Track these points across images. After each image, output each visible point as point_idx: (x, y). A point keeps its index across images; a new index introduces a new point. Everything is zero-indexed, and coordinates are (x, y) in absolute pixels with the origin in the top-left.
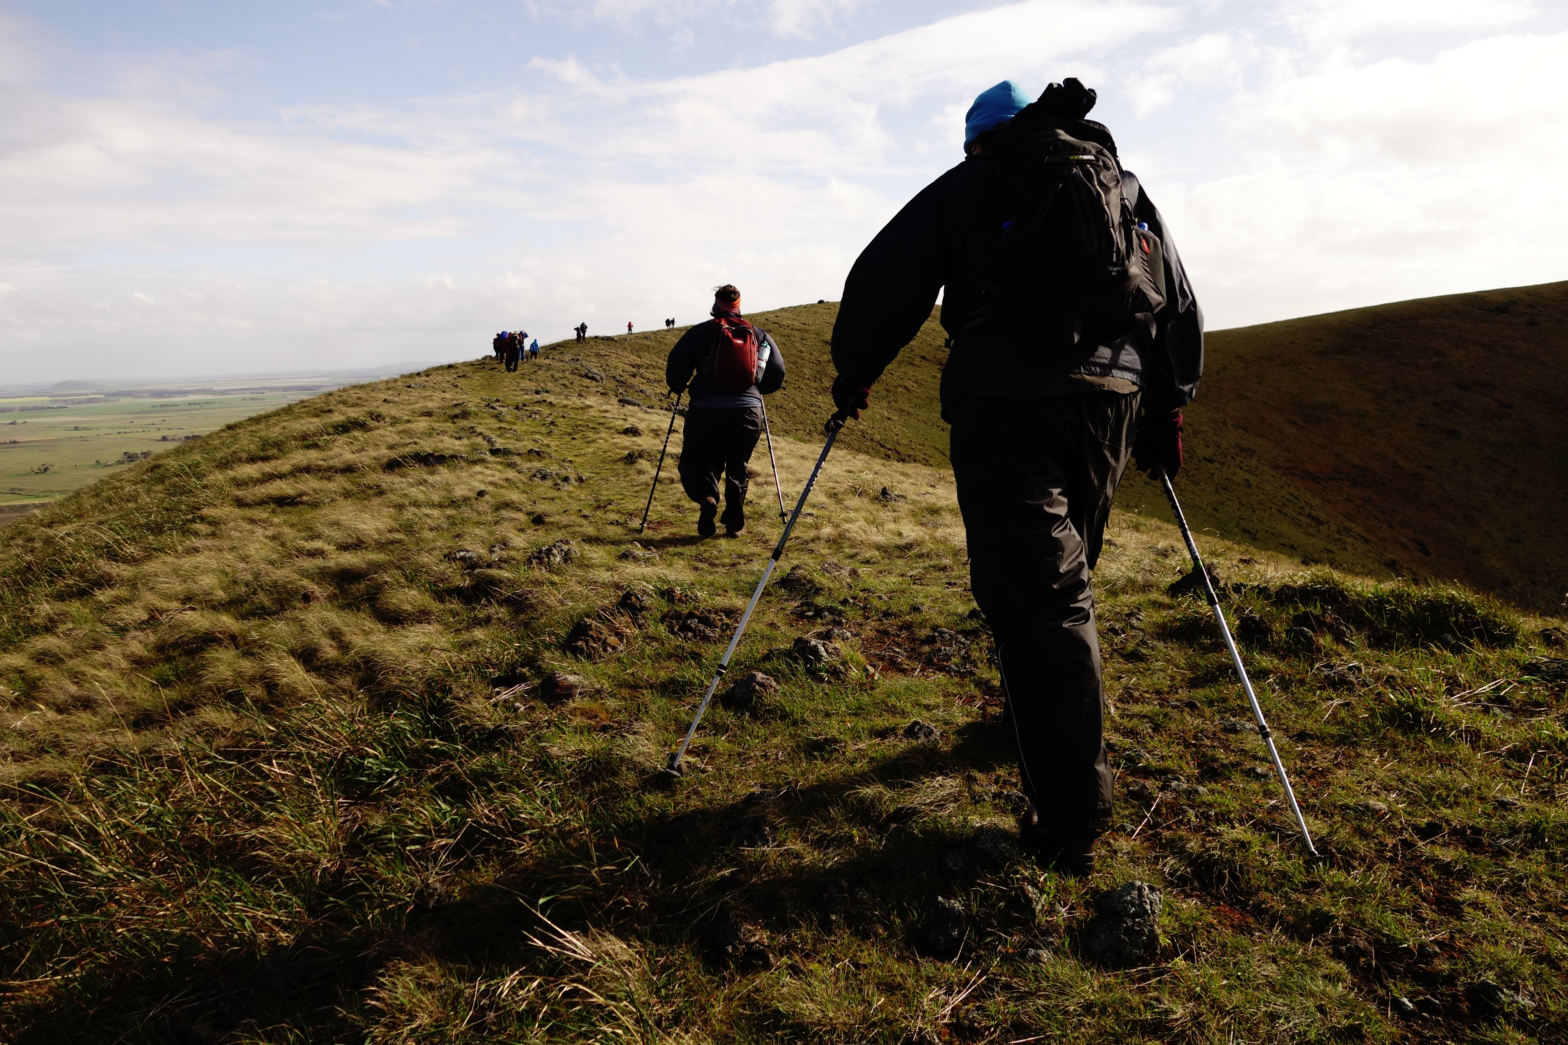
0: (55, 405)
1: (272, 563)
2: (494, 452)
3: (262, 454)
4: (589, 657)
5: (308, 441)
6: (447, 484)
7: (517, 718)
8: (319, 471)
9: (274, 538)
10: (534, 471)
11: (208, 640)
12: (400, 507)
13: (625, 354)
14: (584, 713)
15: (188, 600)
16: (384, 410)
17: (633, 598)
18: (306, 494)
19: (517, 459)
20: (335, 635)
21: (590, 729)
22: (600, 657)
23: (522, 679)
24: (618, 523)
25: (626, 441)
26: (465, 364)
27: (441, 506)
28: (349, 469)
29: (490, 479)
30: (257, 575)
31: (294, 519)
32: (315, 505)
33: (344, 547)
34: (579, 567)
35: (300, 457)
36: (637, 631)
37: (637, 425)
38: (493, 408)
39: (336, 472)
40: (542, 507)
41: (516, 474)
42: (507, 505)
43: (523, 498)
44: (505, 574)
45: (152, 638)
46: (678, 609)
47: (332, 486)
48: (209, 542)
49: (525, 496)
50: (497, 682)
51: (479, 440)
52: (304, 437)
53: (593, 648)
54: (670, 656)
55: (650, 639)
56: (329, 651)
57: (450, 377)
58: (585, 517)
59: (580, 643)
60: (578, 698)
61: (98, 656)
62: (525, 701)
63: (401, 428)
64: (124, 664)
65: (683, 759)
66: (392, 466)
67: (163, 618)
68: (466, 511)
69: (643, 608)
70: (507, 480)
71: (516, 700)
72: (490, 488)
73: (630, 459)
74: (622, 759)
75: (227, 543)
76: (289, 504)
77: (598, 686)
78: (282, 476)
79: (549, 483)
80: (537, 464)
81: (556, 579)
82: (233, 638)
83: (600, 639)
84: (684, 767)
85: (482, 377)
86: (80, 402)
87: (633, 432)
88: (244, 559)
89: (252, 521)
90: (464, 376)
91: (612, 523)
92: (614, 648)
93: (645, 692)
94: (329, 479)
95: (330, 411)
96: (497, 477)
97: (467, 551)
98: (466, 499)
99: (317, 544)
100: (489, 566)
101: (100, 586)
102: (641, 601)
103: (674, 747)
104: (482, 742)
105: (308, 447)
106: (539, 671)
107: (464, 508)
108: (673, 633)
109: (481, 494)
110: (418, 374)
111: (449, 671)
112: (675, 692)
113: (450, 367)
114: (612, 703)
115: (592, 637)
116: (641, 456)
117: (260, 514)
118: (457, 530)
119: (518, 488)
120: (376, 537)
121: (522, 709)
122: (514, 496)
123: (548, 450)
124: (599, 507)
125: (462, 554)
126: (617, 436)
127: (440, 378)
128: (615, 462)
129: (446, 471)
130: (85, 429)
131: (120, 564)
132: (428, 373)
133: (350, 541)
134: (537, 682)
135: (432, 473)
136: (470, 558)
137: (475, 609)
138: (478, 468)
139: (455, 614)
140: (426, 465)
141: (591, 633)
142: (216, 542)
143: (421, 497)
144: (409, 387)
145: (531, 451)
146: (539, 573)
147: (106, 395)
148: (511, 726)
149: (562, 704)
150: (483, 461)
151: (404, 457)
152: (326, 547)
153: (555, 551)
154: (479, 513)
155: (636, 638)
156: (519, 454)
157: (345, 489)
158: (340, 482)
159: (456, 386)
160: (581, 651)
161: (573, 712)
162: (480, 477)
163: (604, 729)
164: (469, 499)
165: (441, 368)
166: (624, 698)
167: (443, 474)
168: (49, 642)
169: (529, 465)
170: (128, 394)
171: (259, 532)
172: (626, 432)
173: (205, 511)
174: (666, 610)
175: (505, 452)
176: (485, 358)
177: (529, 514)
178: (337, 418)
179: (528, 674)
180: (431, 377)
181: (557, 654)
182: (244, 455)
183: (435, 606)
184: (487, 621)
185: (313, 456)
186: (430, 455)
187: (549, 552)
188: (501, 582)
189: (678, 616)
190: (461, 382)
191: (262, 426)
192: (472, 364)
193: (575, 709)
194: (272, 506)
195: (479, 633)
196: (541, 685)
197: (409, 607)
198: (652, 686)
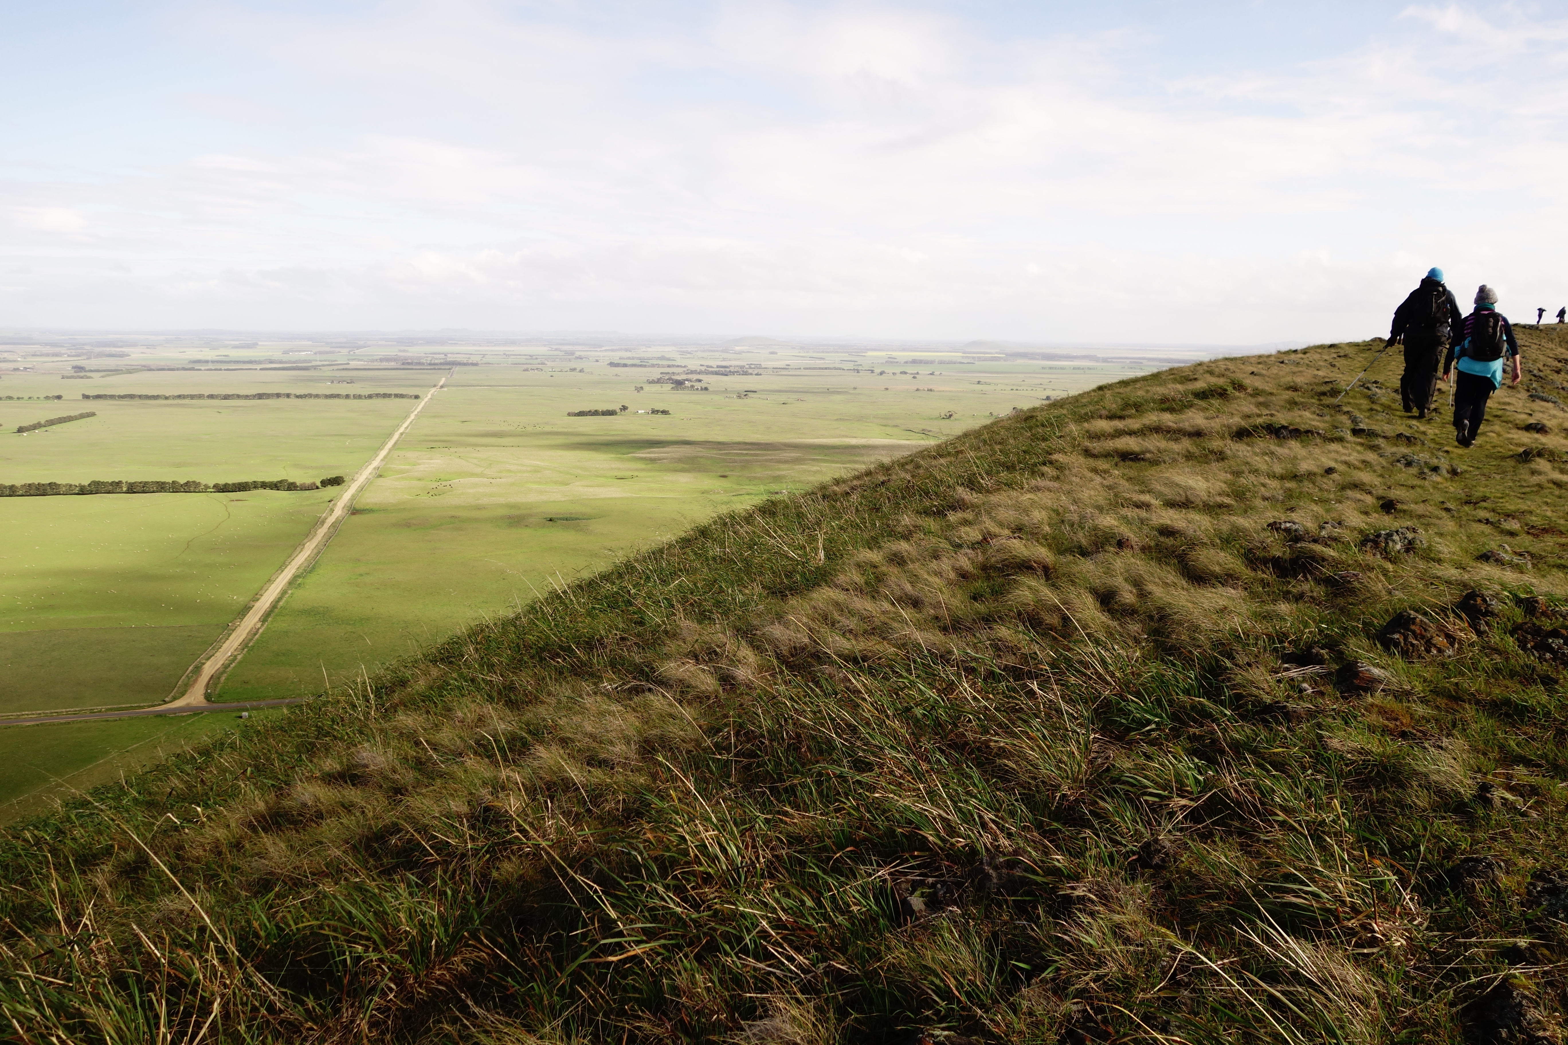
0: (966, 361)
1: (1100, 509)
2: (1356, 432)
3: (1119, 413)
4: (1405, 654)
5: (1167, 405)
6: (1295, 458)
7: (1301, 698)
8: (1168, 432)
9: (1110, 488)
10: (1398, 456)
11: (1025, 566)
12: (1237, 474)
13: (1551, 345)
14: (1382, 711)
15: (1018, 530)
16: (1248, 381)
17: (1479, 600)
18: (1150, 452)
19: (1381, 442)
20: (1137, 583)
21: (1385, 731)
22: (1420, 656)
23: (1320, 661)
24: (1488, 522)
25: (1526, 438)
26: (1350, 345)
27: (1282, 478)
28: (1197, 434)
29: (1344, 458)
30: (1083, 517)
31: (1132, 473)
32: (1155, 463)
33: (1171, 504)
34: (1423, 558)
35: (1152, 418)
36: (1475, 637)
37: (1546, 422)
38: (1368, 388)
39: (1184, 435)
40: (1396, 493)
41: (1376, 457)
42: (1356, 486)
43: (1377, 481)
44: (1330, 552)
45: (980, 558)
46: (1538, 623)
47: (1175, 447)
48: (1051, 484)
49: (1380, 479)
50: (1289, 659)
51: (1344, 419)
52: (1164, 400)
53: (1412, 645)
54: (1512, 674)
55: (1490, 650)
56: (1128, 596)
57: (1329, 356)
58: (1448, 510)
59: (1396, 636)
60: (1378, 694)
61: (934, 565)
62: (1314, 683)
63: (1261, 399)
64: (952, 575)
65: (1498, 794)
66: (1241, 434)
67: (993, 542)
68: (1307, 486)
69: (1489, 613)
70: (1364, 461)
71: (1304, 680)
72: (1341, 468)
73: (1526, 456)
74: (1416, 773)
75: (1066, 487)
76: (1132, 460)
77: (1407, 687)
78: (1131, 433)
79: (1414, 470)
80: (1404, 450)
81: (1390, 566)
82: (1046, 569)
83: (1423, 637)
84: (1497, 802)
85: (1366, 359)
86: (985, 360)
87: (1540, 429)
88: (1075, 502)
89: (1095, 470)
90: (1345, 356)
91: (1480, 521)
92: (1440, 651)
93: (1467, 706)
94: (1176, 440)
95: (1196, 379)
96: (1354, 457)
97: (1294, 523)
98: (1310, 475)
99: (1146, 498)
100: (1315, 541)
101: (953, 508)
102: (1489, 605)
103: (1490, 777)
104: (1254, 714)
105: (1163, 410)
106: (1340, 656)
107: (1306, 483)
108: (1524, 648)
109: (1329, 471)
110: (1295, 351)
111: (1239, 636)
112: (1507, 715)
113: (1332, 346)
114: (1420, 710)
115: (1414, 632)
116: (1540, 454)
117: (1102, 464)
118: (1293, 503)
119: (1375, 471)
120: (1205, 498)
121: (1310, 691)
122: (1365, 477)
123: (1422, 437)
124: (1468, 503)
125: (1288, 525)
126: (1514, 431)
127: (1317, 356)
128: (1503, 458)
129: (1298, 445)
130: (986, 383)
131: (974, 493)
132: (1305, 352)
133: (1178, 499)
134: (1335, 667)
135: (1280, 445)
136: (1296, 530)
137: (1289, 583)
138: (1334, 446)
139: (1264, 584)
140: (1278, 437)
141: (1413, 627)
142: (1056, 485)
143: (1263, 467)
144: (1282, 362)
145: (1400, 436)
146: (1374, 558)
147: (1007, 355)
148: (1291, 705)
149: (1359, 696)
150: (1341, 440)
151: (1256, 427)
152: (1154, 502)
153: (1396, 537)
154: (1321, 489)
155: (1472, 645)
156: (1384, 437)
157: (1189, 451)
158: (1186, 444)
159: (1334, 366)
160: (1396, 644)
161: (1369, 708)
162: (1333, 455)
163: (1404, 735)
164: (1315, 474)
165: (1322, 347)
166: (1437, 708)
167: (1294, 447)
168: (903, 546)
169: (1394, 449)
170: (1024, 355)
171: (1098, 479)
172: (1529, 428)
173: (1055, 457)
174: (1520, 621)
175: (1372, 434)
176: (1374, 340)
177: (1379, 498)
178: (1200, 385)
179: (1326, 656)
180: (1308, 355)
181: (1365, 642)
182: (1104, 412)
183: (1246, 573)
184: (1299, 597)
185: (1167, 419)
186: (1284, 427)
187: (1389, 536)
188: (1324, 559)
189: (1537, 631)
190: (1340, 362)
191: (1129, 389)
192: (1357, 345)
193: (1372, 705)
194: (1116, 459)
195: (1284, 608)
196: (1338, 671)
197: (1217, 569)
198: (1478, 702)
